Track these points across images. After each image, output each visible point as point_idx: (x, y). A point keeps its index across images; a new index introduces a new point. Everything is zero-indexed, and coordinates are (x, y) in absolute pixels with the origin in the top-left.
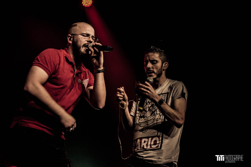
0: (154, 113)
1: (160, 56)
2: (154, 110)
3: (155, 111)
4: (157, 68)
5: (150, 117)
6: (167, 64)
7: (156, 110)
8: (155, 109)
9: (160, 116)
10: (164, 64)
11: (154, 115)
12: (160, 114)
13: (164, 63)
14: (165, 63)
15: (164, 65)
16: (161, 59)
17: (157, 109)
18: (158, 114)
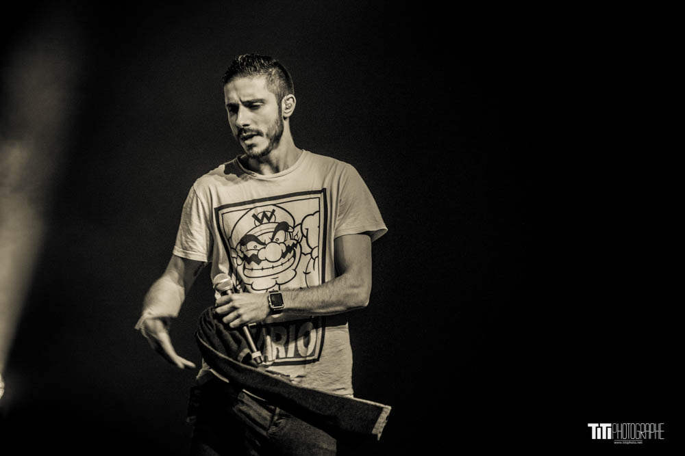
0: (293, 252)
1: (270, 82)
2: (290, 243)
3: (295, 245)
4: (266, 122)
5: (279, 263)
6: (292, 98)
7: (299, 242)
8: (296, 238)
9: (312, 261)
10: (283, 100)
11: (294, 256)
12: (311, 253)
13: (282, 98)
14: (285, 98)
15: (283, 106)
16: (273, 91)
17: (302, 238)
18: (305, 255)
